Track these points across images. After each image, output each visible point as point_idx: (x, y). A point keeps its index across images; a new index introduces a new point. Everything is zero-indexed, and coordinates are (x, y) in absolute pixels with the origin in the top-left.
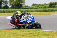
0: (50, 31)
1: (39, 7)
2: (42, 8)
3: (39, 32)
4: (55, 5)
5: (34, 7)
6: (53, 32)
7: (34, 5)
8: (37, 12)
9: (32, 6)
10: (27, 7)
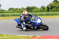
0: (26, 36)
1: (16, 11)
2: (19, 12)
3: (14, 37)
4: (33, 9)
5: (10, 11)
6: (29, 37)
7: (10, 9)
8: (13, 17)
9: (8, 10)
10: (3, 12)
